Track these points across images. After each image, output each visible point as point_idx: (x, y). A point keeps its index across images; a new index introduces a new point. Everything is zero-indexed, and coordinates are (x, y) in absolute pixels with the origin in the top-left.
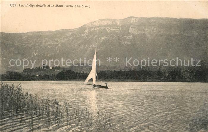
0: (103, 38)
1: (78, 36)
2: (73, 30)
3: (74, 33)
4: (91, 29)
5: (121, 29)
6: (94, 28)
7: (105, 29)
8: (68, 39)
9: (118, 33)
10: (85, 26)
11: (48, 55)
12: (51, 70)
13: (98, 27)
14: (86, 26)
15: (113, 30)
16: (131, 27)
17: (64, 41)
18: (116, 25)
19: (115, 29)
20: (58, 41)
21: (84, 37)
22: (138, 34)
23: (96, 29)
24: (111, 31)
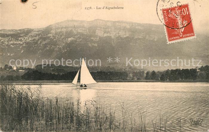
0: (70, 39)
1: (44, 37)
2: (38, 30)
3: (39, 33)
4: (58, 29)
5: (88, 31)
6: (60, 29)
7: (72, 30)
8: (33, 39)
9: (84, 34)
10: (51, 27)
11: (12, 55)
12: (14, 70)
13: (65, 28)
14: (53, 27)
15: (80, 31)
16: (98, 30)
17: (28, 41)
18: (83, 27)
19: (82, 31)
20: (22, 40)
21: (51, 38)
22: (104, 36)
23: (62, 30)
24: (77, 32)
